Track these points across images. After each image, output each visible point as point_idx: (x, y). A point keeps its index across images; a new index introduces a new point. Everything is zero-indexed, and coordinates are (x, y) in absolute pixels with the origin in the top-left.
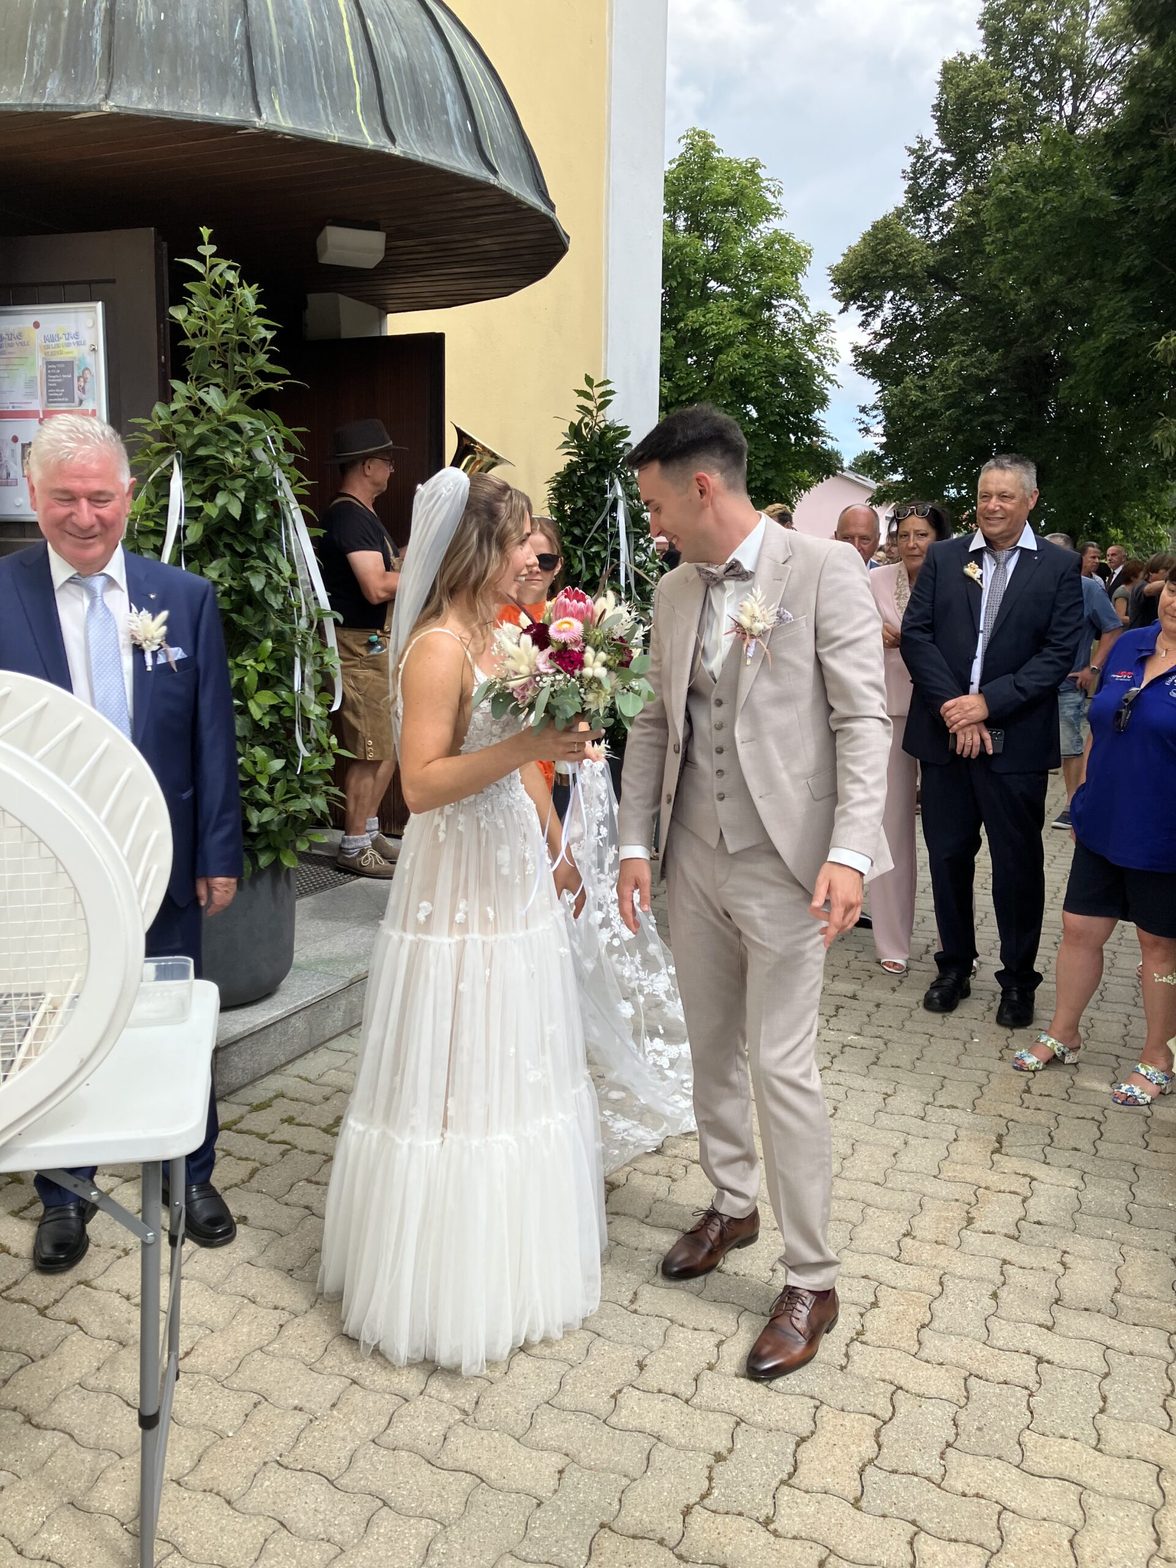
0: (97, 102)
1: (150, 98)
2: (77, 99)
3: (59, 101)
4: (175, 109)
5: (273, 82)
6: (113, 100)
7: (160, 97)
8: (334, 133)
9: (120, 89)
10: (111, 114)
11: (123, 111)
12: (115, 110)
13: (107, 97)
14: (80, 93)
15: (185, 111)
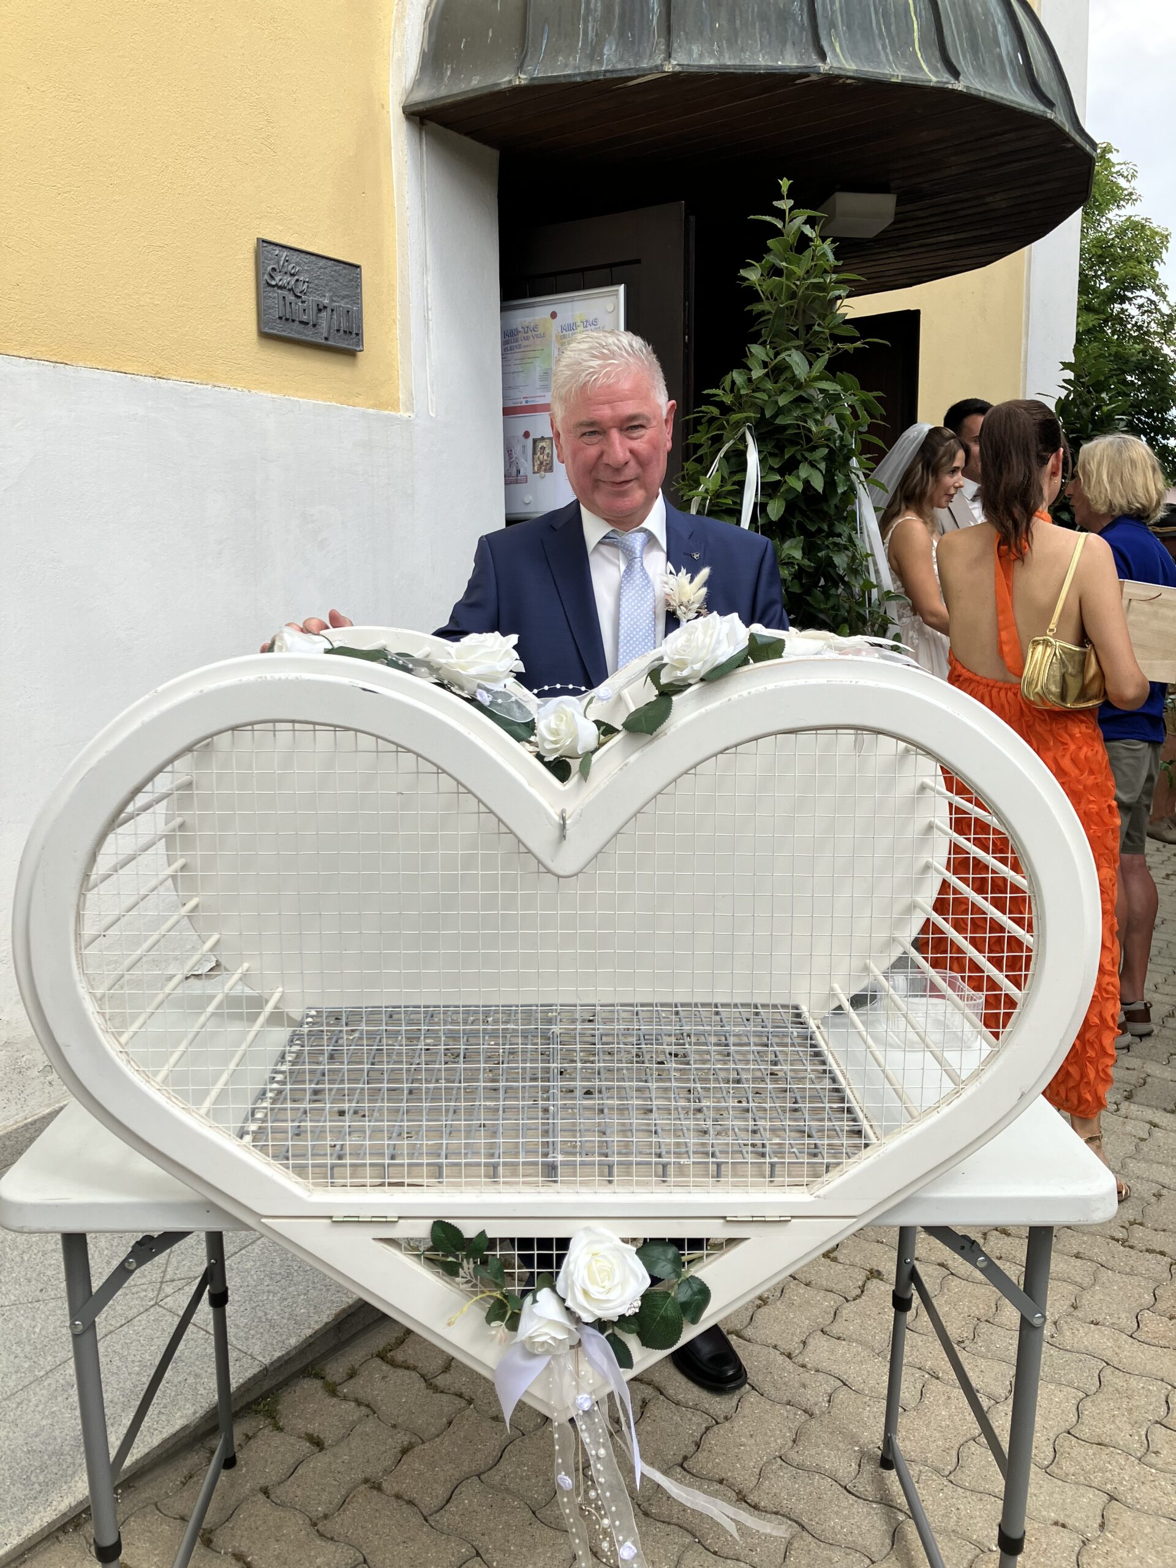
0: (659, 62)
1: (711, 54)
2: (636, 62)
3: (620, 66)
4: (738, 63)
5: (833, 25)
6: (675, 59)
7: (721, 52)
8: (897, 73)
9: (680, 47)
10: (675, 75)
11: (686, 69)
12: (678, 69)
13: (669, 56)
14: (638, 56)
15: (748, 63)
